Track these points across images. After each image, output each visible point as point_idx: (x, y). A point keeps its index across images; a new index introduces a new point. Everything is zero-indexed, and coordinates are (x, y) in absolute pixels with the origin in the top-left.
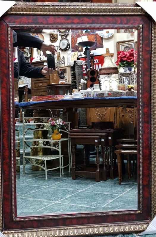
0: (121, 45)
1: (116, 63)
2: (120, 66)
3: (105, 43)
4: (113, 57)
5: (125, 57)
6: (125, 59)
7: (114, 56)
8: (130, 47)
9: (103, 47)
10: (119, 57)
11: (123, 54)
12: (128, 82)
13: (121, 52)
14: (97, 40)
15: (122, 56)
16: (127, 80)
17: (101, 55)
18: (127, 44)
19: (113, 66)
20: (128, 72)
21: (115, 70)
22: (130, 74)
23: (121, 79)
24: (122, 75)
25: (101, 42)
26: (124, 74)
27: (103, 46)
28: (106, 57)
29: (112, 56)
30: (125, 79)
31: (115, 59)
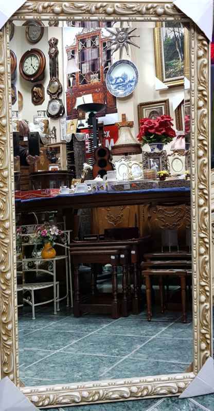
0: (144, 109)
1: (137, 137)
2: (145, 142)
3: (119, 106)
4: (133, 128)
5: (152, 128)
6: (153, 131)
7: (134, 125)
8: (158, 112)
9: (117, 112)
10: (142, 128)
11: (150, 123)
12: (157, 166)
13: (146, 120)
14: (108, 100)
15: (147, 126)
16: (155, 163)
17: (113, 125)
18: (155, 108)
19: (133, 142)
20: (157, 151)
21: (137, 149)
22: (160, 154)
23: (147, 163)
24: (148, 155)
25: (114, 104)
26: (150, 154)
27: (117, 110)
28: (122, 128)
29: (130, 125)
30: (153, 162)
31: (135, 131)
